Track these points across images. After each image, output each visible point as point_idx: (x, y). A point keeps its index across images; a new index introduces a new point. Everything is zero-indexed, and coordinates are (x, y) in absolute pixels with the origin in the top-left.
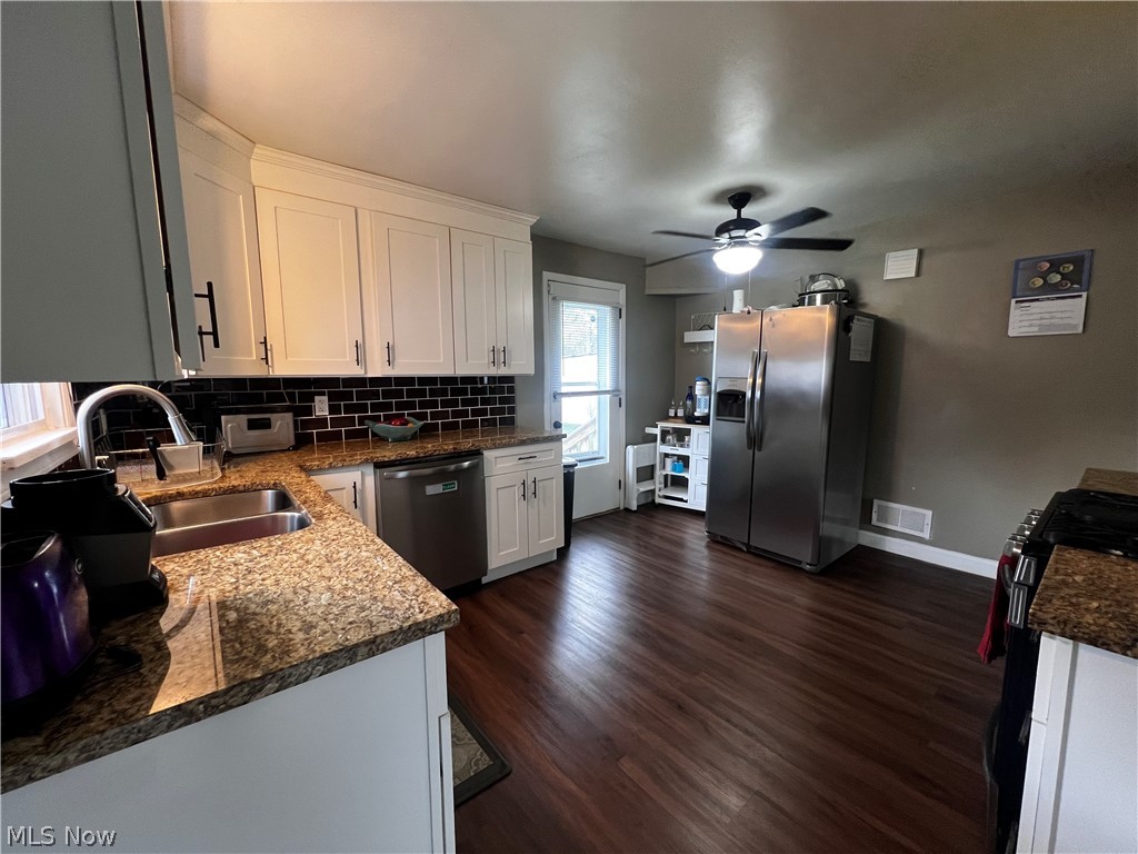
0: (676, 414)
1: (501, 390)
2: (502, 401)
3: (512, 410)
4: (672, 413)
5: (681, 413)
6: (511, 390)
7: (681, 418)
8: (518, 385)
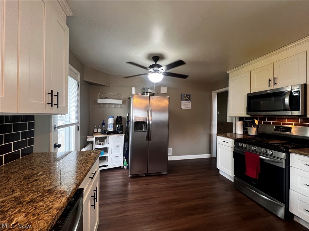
0: (97, 131)
1: (23, 127)
2: (24, 135)
3: (31, 142)
4: (95, 131)
5: (99, 130)
6: (32, 126)
7: (100, 132)
8: (36, 122)
